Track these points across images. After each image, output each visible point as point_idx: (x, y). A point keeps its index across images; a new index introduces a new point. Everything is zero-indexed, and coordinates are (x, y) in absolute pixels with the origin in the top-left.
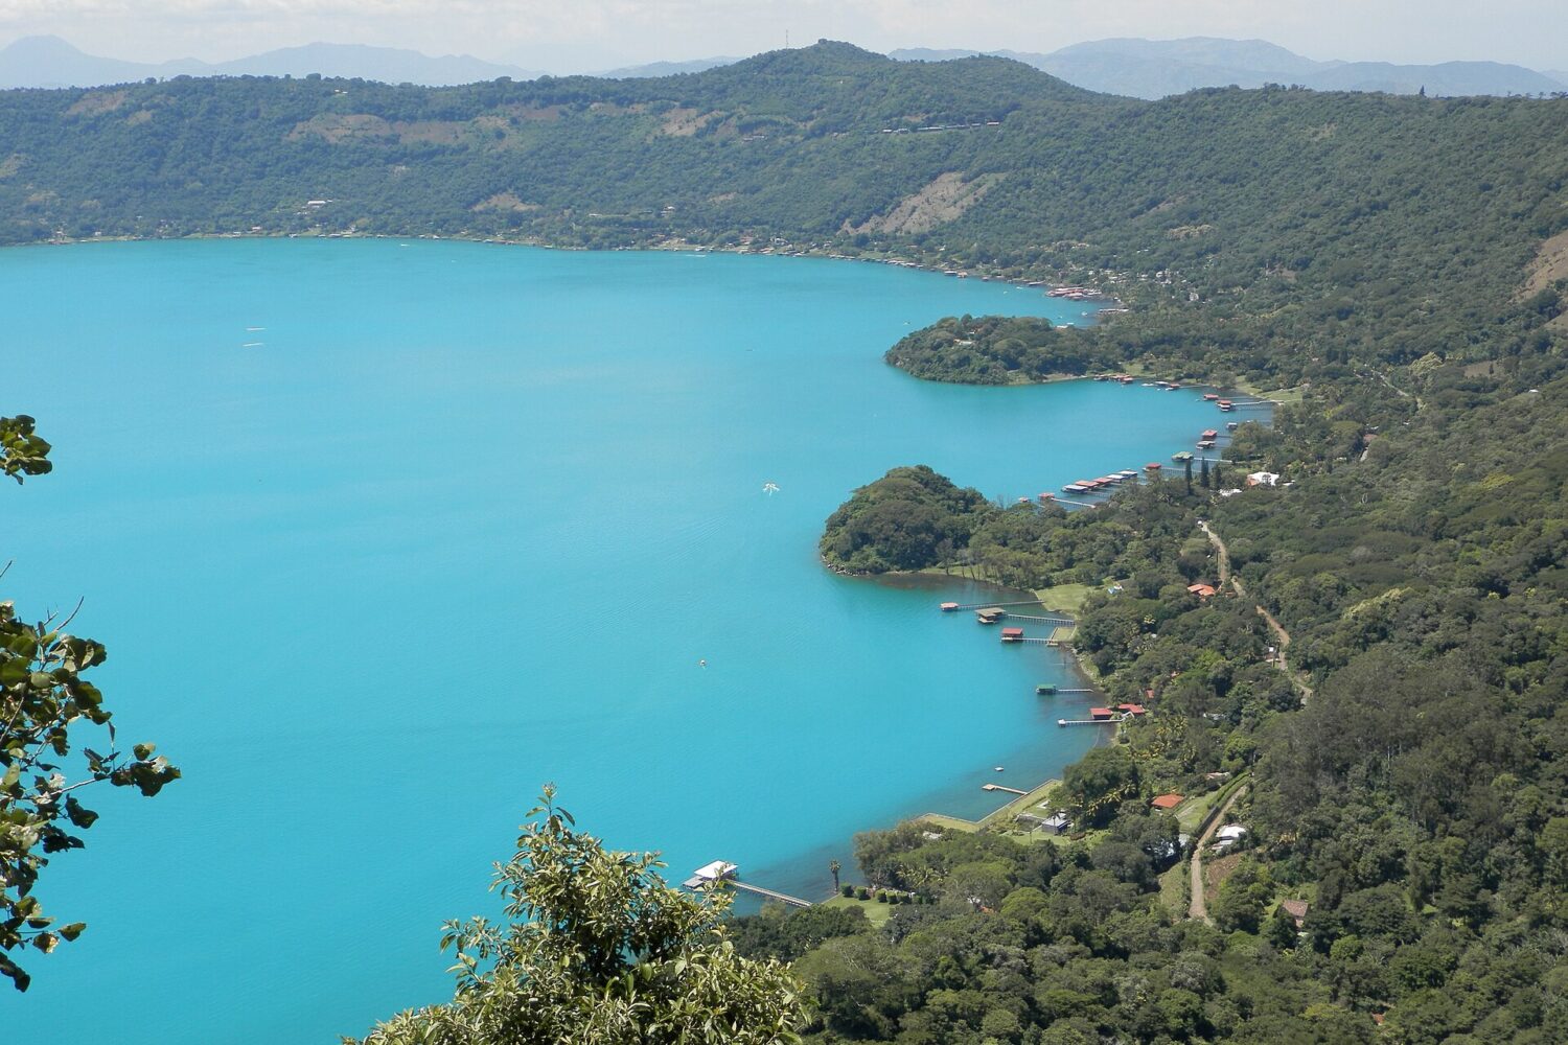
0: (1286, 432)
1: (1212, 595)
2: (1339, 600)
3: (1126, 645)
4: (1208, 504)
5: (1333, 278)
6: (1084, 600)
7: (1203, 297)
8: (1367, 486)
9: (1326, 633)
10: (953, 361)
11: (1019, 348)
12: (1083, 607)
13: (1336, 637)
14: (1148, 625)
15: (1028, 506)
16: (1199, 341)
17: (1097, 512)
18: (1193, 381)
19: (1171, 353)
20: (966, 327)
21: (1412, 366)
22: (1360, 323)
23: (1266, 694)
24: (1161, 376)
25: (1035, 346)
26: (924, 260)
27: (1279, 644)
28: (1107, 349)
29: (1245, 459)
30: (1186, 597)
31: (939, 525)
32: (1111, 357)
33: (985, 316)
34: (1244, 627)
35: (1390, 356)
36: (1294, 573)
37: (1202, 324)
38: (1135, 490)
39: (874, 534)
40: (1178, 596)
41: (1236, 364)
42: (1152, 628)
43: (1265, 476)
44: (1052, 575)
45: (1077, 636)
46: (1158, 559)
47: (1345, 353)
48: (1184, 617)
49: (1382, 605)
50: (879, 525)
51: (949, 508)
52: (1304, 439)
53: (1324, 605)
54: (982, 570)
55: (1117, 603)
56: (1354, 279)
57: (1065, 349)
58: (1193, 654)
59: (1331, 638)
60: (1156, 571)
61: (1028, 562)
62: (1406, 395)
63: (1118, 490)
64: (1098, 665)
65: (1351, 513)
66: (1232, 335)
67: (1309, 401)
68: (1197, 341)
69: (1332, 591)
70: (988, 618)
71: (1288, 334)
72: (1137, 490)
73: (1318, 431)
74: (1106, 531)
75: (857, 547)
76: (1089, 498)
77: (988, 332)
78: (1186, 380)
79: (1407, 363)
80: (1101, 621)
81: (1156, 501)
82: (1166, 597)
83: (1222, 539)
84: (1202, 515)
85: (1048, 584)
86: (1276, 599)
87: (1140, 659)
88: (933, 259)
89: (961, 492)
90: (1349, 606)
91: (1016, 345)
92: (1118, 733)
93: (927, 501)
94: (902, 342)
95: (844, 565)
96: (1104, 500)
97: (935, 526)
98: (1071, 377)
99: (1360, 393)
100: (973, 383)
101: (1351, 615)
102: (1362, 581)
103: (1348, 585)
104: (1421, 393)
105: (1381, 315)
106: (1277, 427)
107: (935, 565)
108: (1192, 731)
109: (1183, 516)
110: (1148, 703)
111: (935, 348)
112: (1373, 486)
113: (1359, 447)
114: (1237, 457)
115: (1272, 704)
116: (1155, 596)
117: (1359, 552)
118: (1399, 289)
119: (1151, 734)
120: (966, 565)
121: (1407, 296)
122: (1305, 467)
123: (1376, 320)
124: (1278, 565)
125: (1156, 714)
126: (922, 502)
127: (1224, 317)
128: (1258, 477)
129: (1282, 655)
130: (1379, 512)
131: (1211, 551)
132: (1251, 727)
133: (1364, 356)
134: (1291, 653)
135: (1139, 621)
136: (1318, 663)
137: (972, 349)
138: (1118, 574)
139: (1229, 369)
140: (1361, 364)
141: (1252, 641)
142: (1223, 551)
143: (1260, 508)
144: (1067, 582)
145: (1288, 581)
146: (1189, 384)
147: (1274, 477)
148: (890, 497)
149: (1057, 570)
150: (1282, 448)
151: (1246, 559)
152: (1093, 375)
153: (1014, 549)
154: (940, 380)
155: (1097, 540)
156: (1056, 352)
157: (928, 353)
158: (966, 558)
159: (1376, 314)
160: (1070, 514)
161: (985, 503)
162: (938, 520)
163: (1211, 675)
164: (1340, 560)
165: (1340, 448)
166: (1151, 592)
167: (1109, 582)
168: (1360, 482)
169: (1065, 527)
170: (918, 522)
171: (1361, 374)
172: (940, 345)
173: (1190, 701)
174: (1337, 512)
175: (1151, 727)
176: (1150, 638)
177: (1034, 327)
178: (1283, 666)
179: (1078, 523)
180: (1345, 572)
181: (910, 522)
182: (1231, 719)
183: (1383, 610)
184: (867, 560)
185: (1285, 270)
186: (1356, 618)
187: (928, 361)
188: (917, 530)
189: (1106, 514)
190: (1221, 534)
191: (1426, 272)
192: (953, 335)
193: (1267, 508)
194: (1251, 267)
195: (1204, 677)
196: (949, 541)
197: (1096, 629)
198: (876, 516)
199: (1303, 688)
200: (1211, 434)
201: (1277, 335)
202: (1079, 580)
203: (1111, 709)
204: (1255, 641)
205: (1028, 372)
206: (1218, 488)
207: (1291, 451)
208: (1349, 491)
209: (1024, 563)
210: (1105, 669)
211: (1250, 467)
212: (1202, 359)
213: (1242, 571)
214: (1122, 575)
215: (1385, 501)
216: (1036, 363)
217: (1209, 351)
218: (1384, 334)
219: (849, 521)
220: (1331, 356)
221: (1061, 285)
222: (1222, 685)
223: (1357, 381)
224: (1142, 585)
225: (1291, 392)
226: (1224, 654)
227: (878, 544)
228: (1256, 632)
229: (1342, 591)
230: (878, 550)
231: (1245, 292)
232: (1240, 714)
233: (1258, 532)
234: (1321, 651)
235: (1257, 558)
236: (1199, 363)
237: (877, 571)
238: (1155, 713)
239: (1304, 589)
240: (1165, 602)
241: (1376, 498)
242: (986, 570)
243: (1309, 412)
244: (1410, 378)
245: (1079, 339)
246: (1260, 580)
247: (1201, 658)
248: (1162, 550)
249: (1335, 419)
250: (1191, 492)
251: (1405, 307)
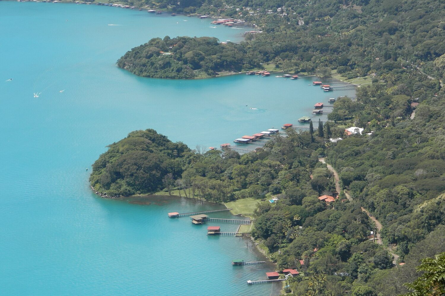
0: (366, 103)
1: (333, 202)
2: (410, 202)
3: (284, 234)
4: (324, 147)
5: (384, 10)
6: (256, 207)
7: (307, 23)
8: (418, 133)
9: (405, 221)
10: (160, 65)
11: (200, 56)
12: (255, 211)
13: (412, 223)
14: (296, 221)
15: (214, 152)
16: (308, 50)
17: (258, 154)
18: (306, 74)
19: (292, 57)
20: (167, 44)
21: (436, 61)
22: (402, 36)
23: (372, 259)
24: (287, 71)
25: (210, 55)
26: (135, 4)
27: (376, 229)
28: (253, 55)
29: (342, 120)
30: (318, 203)
31: (163, 165)
32: (256, 60)
33: (178, 37)
34: (356, 220)
35: (422, 56)
36: (382, 186)
37: (309, 39)
38: (280, 140)
39: (124, 172)
40: (314, 203)
41: (331, 63)
42: (299, 223)
43: (356, 129)
44: (234, 193)
45: (253, 230)
46: (298, 181)
47: (396, 54)
48: (319, 215)
49: (437, 203)
50: (126, 166)
51: (169, 154)
52: (376, 106)
53: (402, 205)
54: (191, 192)
55: (277, 209)
56: (397, 10)
57: (228, 56)
58: (326, 237)
59: (409, 224)
60: (298, 188)
61: (220, 186)
62: (433, 79)
63: (268, 140)
64: (268, 247)
65: (411, 149)
66: (327, 45)
67: (376, 84)
68: (307, 49)
69: (405, 196)
70: (198, 221)
71: (360, 44)
72: (281, 140)
73: (385, 102)
74: (265, 165)
75: (114, 181)
76: (250, 146)
77: (181, 47)
78: (302, 73)
79: (432, 59)
80: (268, 220)
81: (293, 147)
82: (307, 204)
83: (335, 167)
84: (321, 154)
85: (233, 199)
86: (373, 203)
87: (295, 241)
88: (140, 3)
89: (174, 145)
90: (416, 204)
91: (198, 55)
92: (284, 287)
93: (154, 151)
94: (128, 55)
95: (107, 192)
96: (261, 147)
97: (162, 166)
98: (233, 73)
99: (406, 78)
100: (173, 78)
101: (419, 210)
102: (423, 189)
103: (414, 192)
104: (442, 77)
105: (414, 31)
106: (359, 100)
107: (162, 190)
108: (330, 283)
109: (310, 155)
110: (301, 268)
111: (149, 57)
112: (421, 133)
113: (409, 110)
114: (336, 118)
115: (377, 265)
116: (300, 203)
117: (419, 172)
118: (424, 15)
119: (305, 286)
120: (181, 189)
121: (429, 20)
122: (379, 123)
123: (412, 35)
124: (371, 182)
125: (307, 274)
126: (152, 152)
127: (320, 35)
128: (352, 130)
129: (379, 236)
130: (428, 148)
131: (329, 175)
132: (364, 279)
133: (406, 56)
134: (384, 234)
135: (291, 219)
136: (401, 239)
137: (171, 57)
138: (275, 191)
139: (327, 65)
140: (405, 61)
141: (360, 228)
142: (336, 176)
143: (356, 148)
144: (243, 197)
145: (378, 191)
146: (303, 75)
147: (361, 130)
148: (133, 149)
149: (237, 190)
150: (364, 112)
151: (352, 179)
152: (245, 72)
153: (211, 178)
154: (152, 77)
155: (261, 171)
156: (223, 58)
157: (144, 60)
158: (181, 185)
159: (412, 31)
160: (243, 156)
161: (190, 150)
162: (162, 162)
163: (338, 250)
164: (408, 177)
165: (399, 111)
166: (297, 201)
167: (270, 196)
168: (414, 131)
169: (240, 164)
170: (151, 164)
171: (406, 67)
172: (151, 55)
173: (327, 266)
174: (403, 149)
175: (305, 282)
176: (299, 229)
177: (208, 43)
178: (379, 242)
179: (248, 161)
180: (412, 185)
181: (146, 164)
182: (352, 275)
183: (438, 206)
184: (120, 188)
185: (355, 5)
186: (422, 211)
187: (144, 65)
188: (150, 169)
189: (263, 155)
190: (334, 165)
191: (440, 5)
192: (159, 49)
193: (360, 148)
194: (335, 4)
195: (334, 250)
196: (170, 175)
197: (266, 225)
198: (125, 161)
199: (393, 254)
200: (320, 105)
201: (354, 45)
202: (251, 196)
203: (279, 273)
204: (363, 228)
205: (206, 71)
206: (329, 138)
207: (369, 114)
208: (408, 137)
209: (217, 186)
210: (273, 249)
211: (345, 124)
212: (311, 60)
213: (350, 186)
214: (277, 192)
215: (430, 142)
216: (211, 65)
217: (314, 55)
218: (417, 42)
219: (108, 165)
220: (387, 56)
221: (220, 17)
222: (345, 255)
223: (404, 71)
224: (291, 196)
225: (365, 79)
226: (344, 237)
227: (127, 178)
228: (363, 222)
229: (411, 196)
230: (127, 182)
231: (332, 19)
232: (357, 272)
233: (357, 162)
234: (403, 232)
235: (358, 178)
236: (309, 63)
237: (127, 194)
238: (305, 273)
239: (389, 195)
240: (306, 207)
241: (426, 140)
242: (194, 191)
243: (377, 90)
244: (434, 69)
245: (236, 50)
246: (361, 191)
247: (332, 239)
248: (300, 175)
249: (394, 94)
250: (313, 140)
251: (430, 26)
